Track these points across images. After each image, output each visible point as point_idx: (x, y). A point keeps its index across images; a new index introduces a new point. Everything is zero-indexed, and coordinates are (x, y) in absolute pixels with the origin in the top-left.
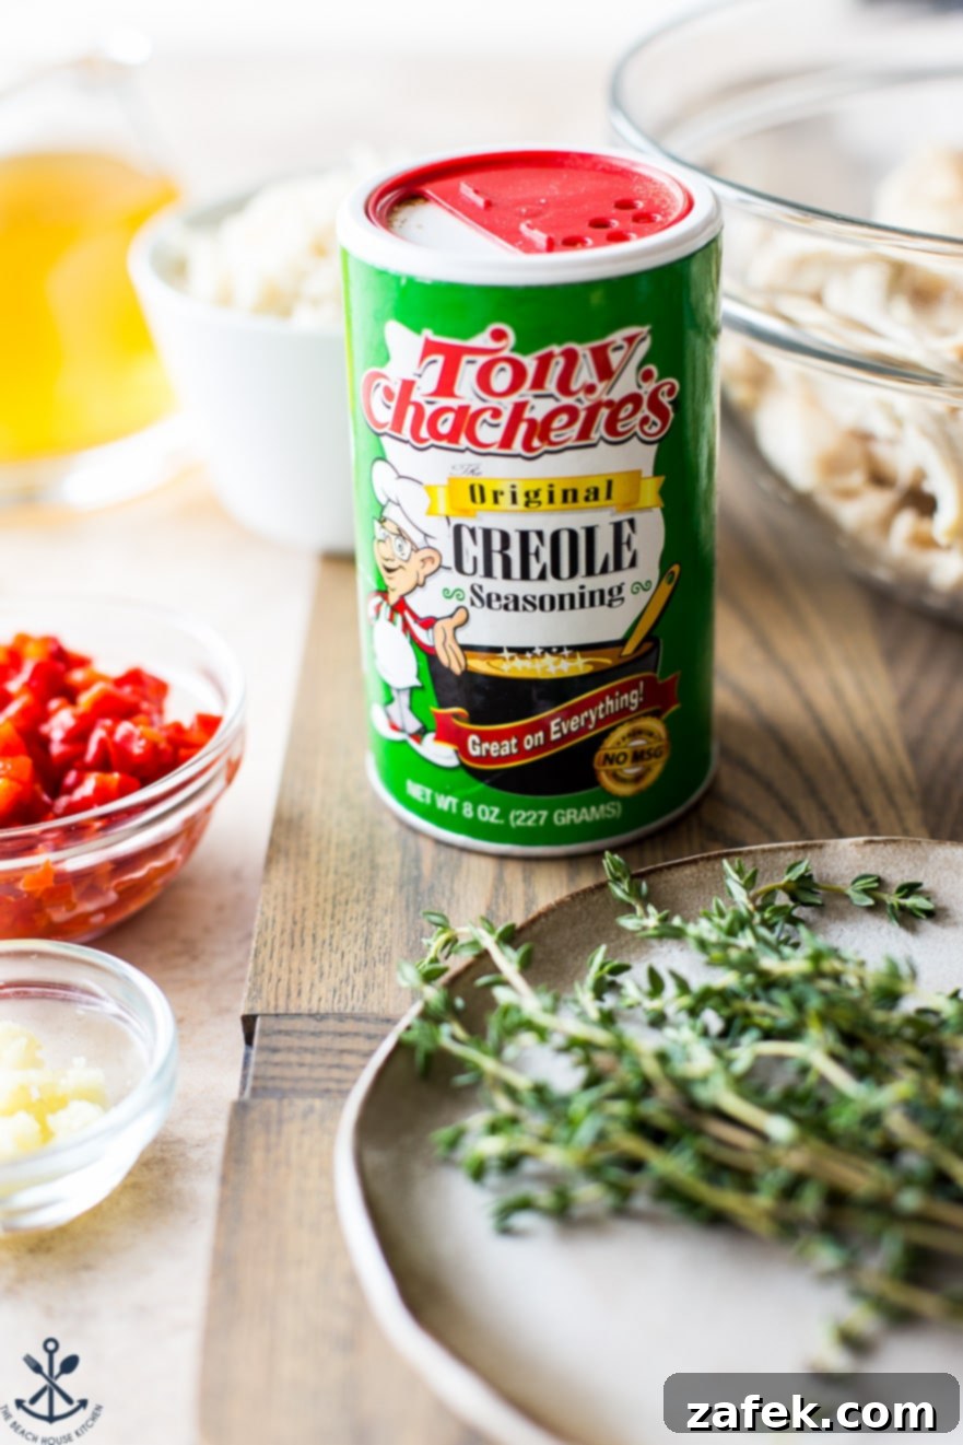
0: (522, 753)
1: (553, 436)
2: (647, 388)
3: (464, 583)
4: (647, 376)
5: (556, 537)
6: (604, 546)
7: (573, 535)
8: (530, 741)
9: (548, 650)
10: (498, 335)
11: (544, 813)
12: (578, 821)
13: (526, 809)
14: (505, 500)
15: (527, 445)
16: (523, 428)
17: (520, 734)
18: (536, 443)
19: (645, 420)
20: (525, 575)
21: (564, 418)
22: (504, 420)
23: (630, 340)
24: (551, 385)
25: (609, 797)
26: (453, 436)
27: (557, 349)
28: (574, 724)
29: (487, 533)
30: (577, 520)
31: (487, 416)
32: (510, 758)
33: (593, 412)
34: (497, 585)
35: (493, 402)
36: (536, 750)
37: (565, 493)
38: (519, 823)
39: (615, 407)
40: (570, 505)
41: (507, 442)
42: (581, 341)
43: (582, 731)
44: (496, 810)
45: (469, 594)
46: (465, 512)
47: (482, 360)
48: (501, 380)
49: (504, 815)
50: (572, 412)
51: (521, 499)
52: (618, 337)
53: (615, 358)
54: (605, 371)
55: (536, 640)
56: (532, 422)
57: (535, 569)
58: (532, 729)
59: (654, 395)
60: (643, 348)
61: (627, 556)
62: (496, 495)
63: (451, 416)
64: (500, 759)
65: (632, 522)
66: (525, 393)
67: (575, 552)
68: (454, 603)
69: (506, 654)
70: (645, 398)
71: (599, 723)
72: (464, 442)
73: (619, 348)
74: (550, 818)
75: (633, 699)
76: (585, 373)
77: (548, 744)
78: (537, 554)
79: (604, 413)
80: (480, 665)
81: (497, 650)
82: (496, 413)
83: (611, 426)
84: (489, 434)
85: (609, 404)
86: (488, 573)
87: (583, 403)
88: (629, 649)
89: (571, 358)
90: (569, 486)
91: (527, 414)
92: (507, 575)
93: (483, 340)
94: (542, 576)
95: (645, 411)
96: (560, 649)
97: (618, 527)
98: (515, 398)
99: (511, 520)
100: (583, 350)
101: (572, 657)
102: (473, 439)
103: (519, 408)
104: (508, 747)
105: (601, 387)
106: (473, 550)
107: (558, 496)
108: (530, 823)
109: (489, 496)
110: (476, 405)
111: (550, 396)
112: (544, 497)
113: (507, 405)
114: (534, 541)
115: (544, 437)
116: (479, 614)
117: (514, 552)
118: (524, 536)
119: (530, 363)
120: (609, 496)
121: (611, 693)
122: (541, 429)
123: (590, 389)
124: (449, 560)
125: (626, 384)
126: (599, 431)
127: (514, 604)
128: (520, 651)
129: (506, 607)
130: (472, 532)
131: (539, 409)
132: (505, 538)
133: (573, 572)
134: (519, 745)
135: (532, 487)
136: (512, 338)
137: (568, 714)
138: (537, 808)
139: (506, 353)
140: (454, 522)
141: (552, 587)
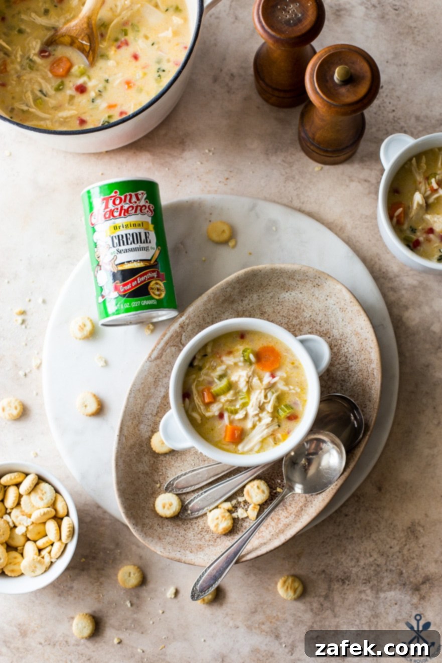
0: (132, 287)
1: (129, 212)
2: (147, 205)
3: (114, 250)
4: (147, 202)
5: (133, 235)
6: (143, 237)
7: (136, 234)
8: (134, 284)
9: (134, 261)
10: (116, 192)
11: (139, 302)
12: (147, 304)
13: (135, 301)
14: (121, 228)
15: (124, 215)
16: (123, 211)
17: (131, 282)
18: (126, 214)
19: (148, 211)
20: (128, 244)
21: (131, 209)
22: (119, 210)
23: (142, 193)
24: (128, 201)
25: (153, 298)
26: (109, 217)
27: (128, 194)
28: (143, 279)
29: (119, 236)
30: (137, 230)
31: (116, 210)
32: (130, 289)
33: (137, 207)
34: (122, 248)
35: (116, 207)
36: (136, 286)
37: (133, 225)
38: (134, 306)
39: (141, 207)
40: (135, 227)
41: (120, 214)
42: (133, 192)
43: (145, 281)
44: (128, 304)
45: (116, 252)
46: (113, 233)
47: (113, 198)
48: (117, 202)
49: (130, 305)
50: (132, 207)
51: (125, 227)
52: (140, 192)
53: (140, 197)
54: (138, 199)
55: (132, 259)
56: (125, 210)
57: (129, 242)
58: (133, 281)
59: (149, 207)
60: (145, 196)
61: (148, 241)
62: (119, 227)
63: (108, 213)
64: (128, 290)
65: (148, 233)
66: (123, 203)
67: (137, 238)
68: (114, 255)
69: (126, 263)
70: (147, 207)
71: (148, 279)
72: (112, 217)
73: (140, 195)
74: (140, 303)
75: (155, 275)
76: (134, 199)
77: (138, 284)
78: (129, 239)
79: (139, 208)
80: (121, 268)
81: (123, 263)
82: (117, 209)
83: (141, 210)
84: (116, 214)
85: (140, 206)
86: (120, 245)
87: (135, 205)
88: (152, 262)
89: (131, 196)
90: (134, 223)
91: (124, 208)
92: (124, 244)
93: (113, 194)
94: (131, 244)
95: (147, 209)
96: (137, 260)
97: (145, 233)
98: (121, 205)
99: (122, 232)
100: (133, 194)
101: (140, 262)
102: (113, 216)
103: (122, 207)
104: (129, 287)
105: (138, 202)
106: (116, 241)
107: (132, 225)
108: (136, 305)
109: (118, 228)
110: (113, 208)
111: (127, 204)
112: (129, 226)
113: (119, 207)
114: (128, 236)
115: (128, 212)
116: (119, 256)
117: (125, 239)
118: (126, 235)
119: (123, 197)
120: (143, 226)
121: (150, 272)
122: (127, 211)
123: (135, 202)
124: (111, 245)
125: (142, 203)
126: (138, 211)
127: (126, 251)
128: (129, 262)
129: (124, 252)
130: (115, 237)
131: (126, 207)
132: (122, 236)
133: (138, 242)
134: (131, 285)
135: (126, 224)
136: (118, 193)
137: (141, 276)
138: (137, 301)
139: (118, 196)
140: (111, 236)
141: (133, 246)
